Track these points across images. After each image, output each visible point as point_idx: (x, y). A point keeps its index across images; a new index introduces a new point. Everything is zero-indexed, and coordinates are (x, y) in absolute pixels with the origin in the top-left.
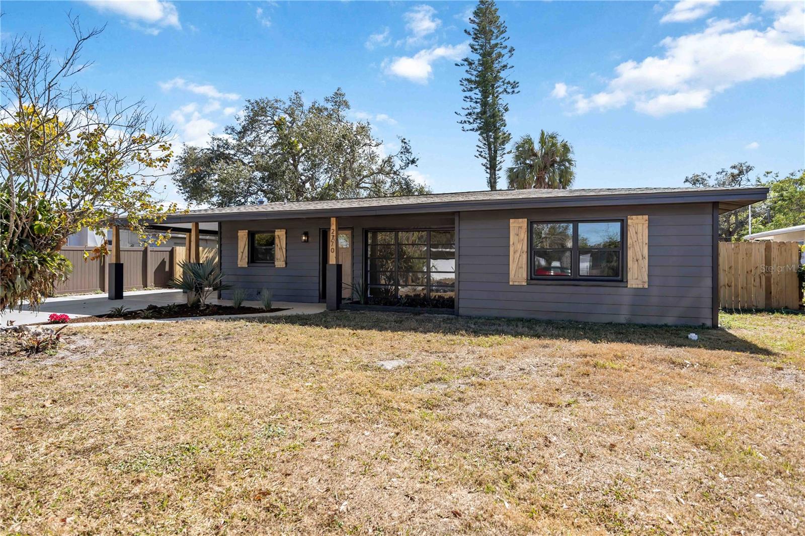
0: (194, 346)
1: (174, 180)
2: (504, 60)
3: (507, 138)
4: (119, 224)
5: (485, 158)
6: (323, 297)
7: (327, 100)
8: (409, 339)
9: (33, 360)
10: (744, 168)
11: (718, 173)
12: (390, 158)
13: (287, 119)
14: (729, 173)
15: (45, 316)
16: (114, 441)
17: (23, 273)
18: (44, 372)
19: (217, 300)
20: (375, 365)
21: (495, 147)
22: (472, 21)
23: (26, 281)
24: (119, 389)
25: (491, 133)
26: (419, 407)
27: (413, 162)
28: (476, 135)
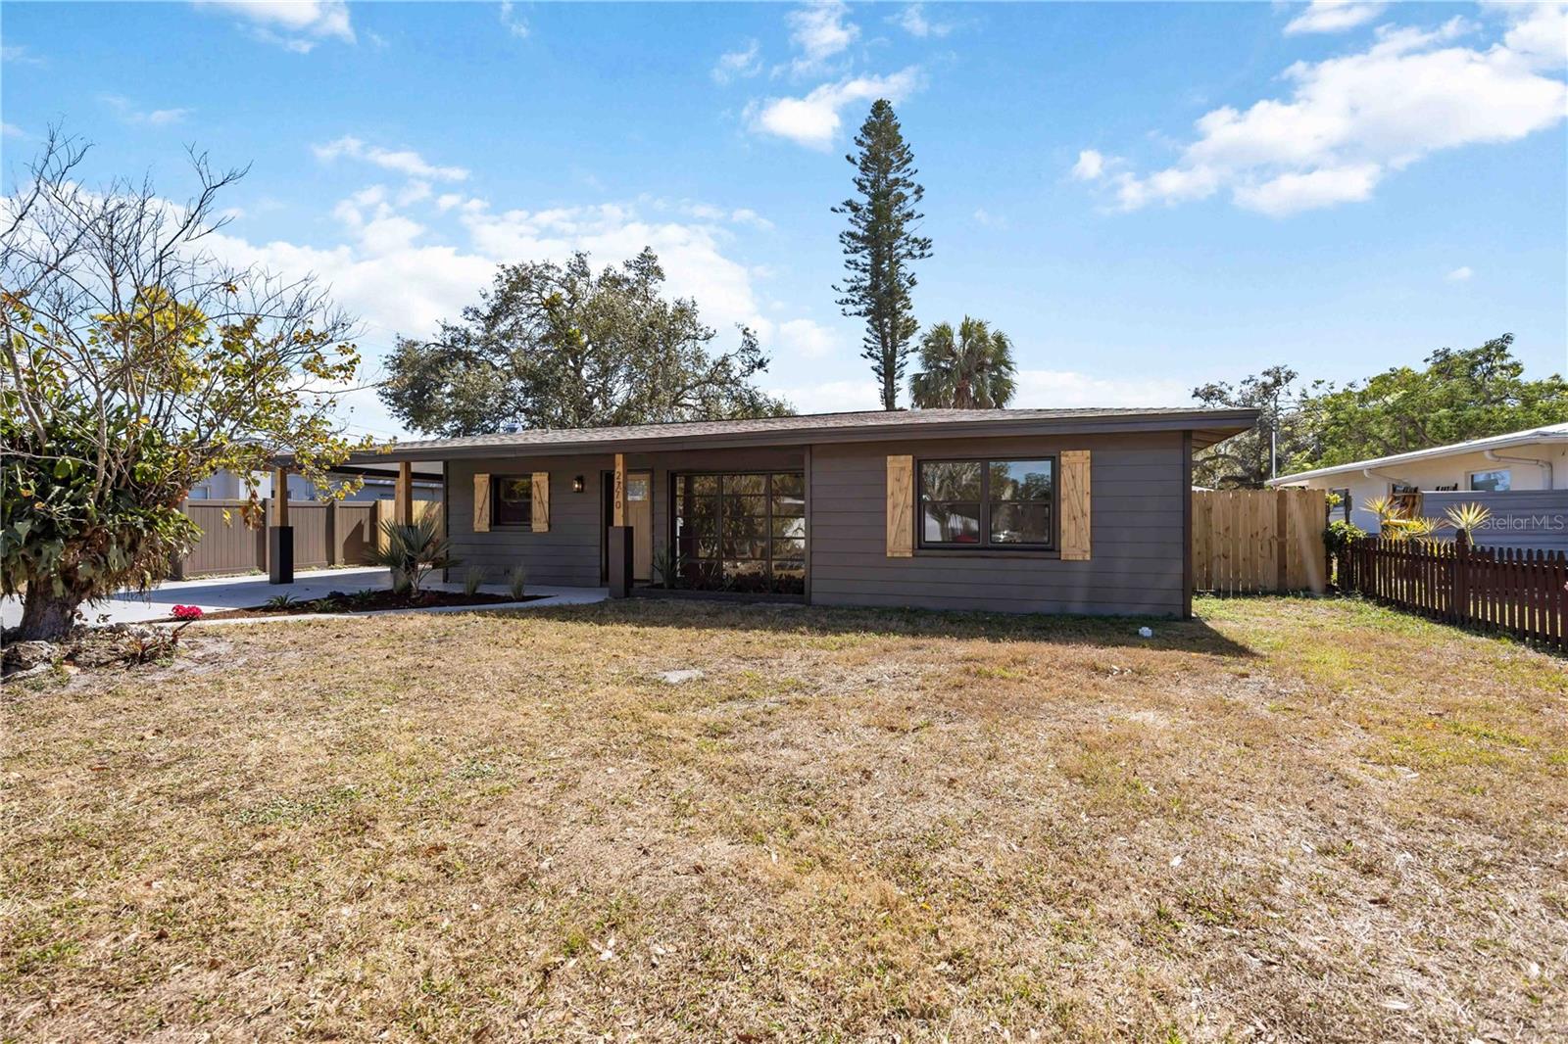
0: (388, 652)
1: (382, 394)
2: (910, 205)
3: (910, 328)
4: (286, 467)
5: (877, 358)
6: (605, 578)
7: (628, 265)
8: (722, 639)
9: (135, 674)
10: (1283, 375)
11: (1244, 383)
12: (725, 358)
13: (564, 297)
14: (1260, 382)
15: (165, 610)
16: (239, 785)
17: (120, 542)
18: (150, 691)
19: (441, 583)
20: (654, 677)
21: (893, 341)
22: (860, 143)
23: (124, 555)
24: (260, 714)
25: (886, 320)
26: (699, 735)
27: (761, 364)
28: (863, 323)
